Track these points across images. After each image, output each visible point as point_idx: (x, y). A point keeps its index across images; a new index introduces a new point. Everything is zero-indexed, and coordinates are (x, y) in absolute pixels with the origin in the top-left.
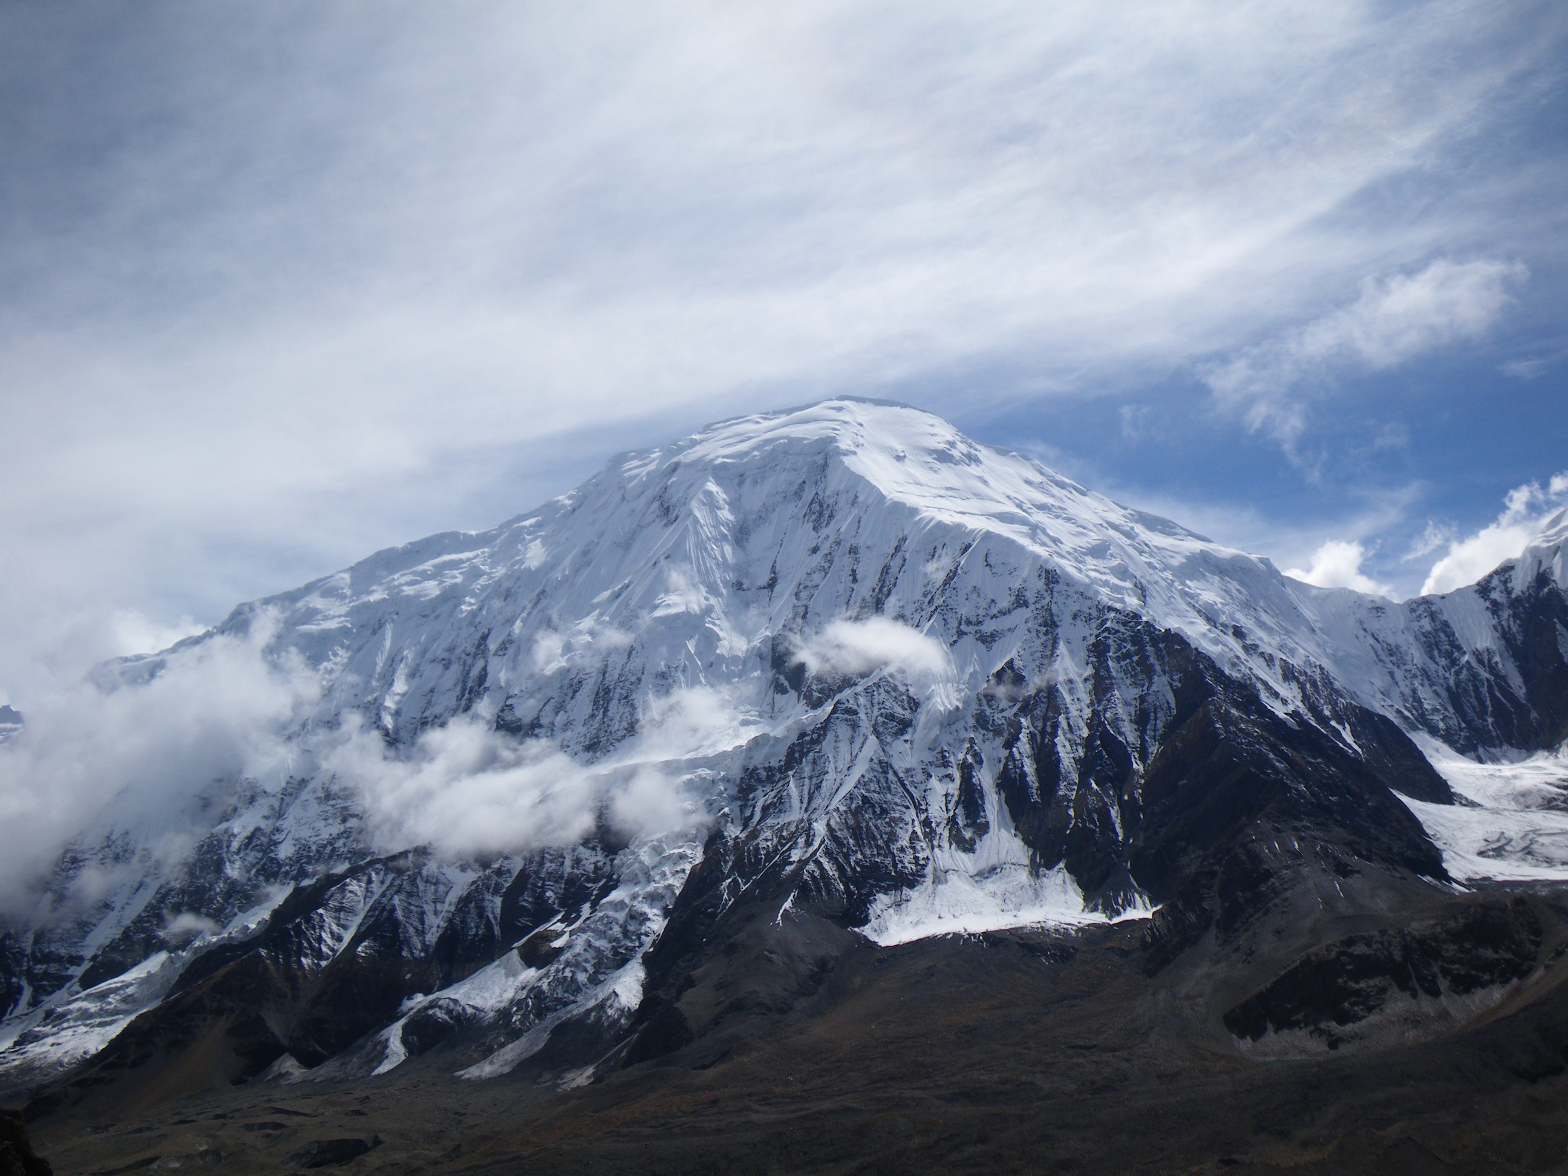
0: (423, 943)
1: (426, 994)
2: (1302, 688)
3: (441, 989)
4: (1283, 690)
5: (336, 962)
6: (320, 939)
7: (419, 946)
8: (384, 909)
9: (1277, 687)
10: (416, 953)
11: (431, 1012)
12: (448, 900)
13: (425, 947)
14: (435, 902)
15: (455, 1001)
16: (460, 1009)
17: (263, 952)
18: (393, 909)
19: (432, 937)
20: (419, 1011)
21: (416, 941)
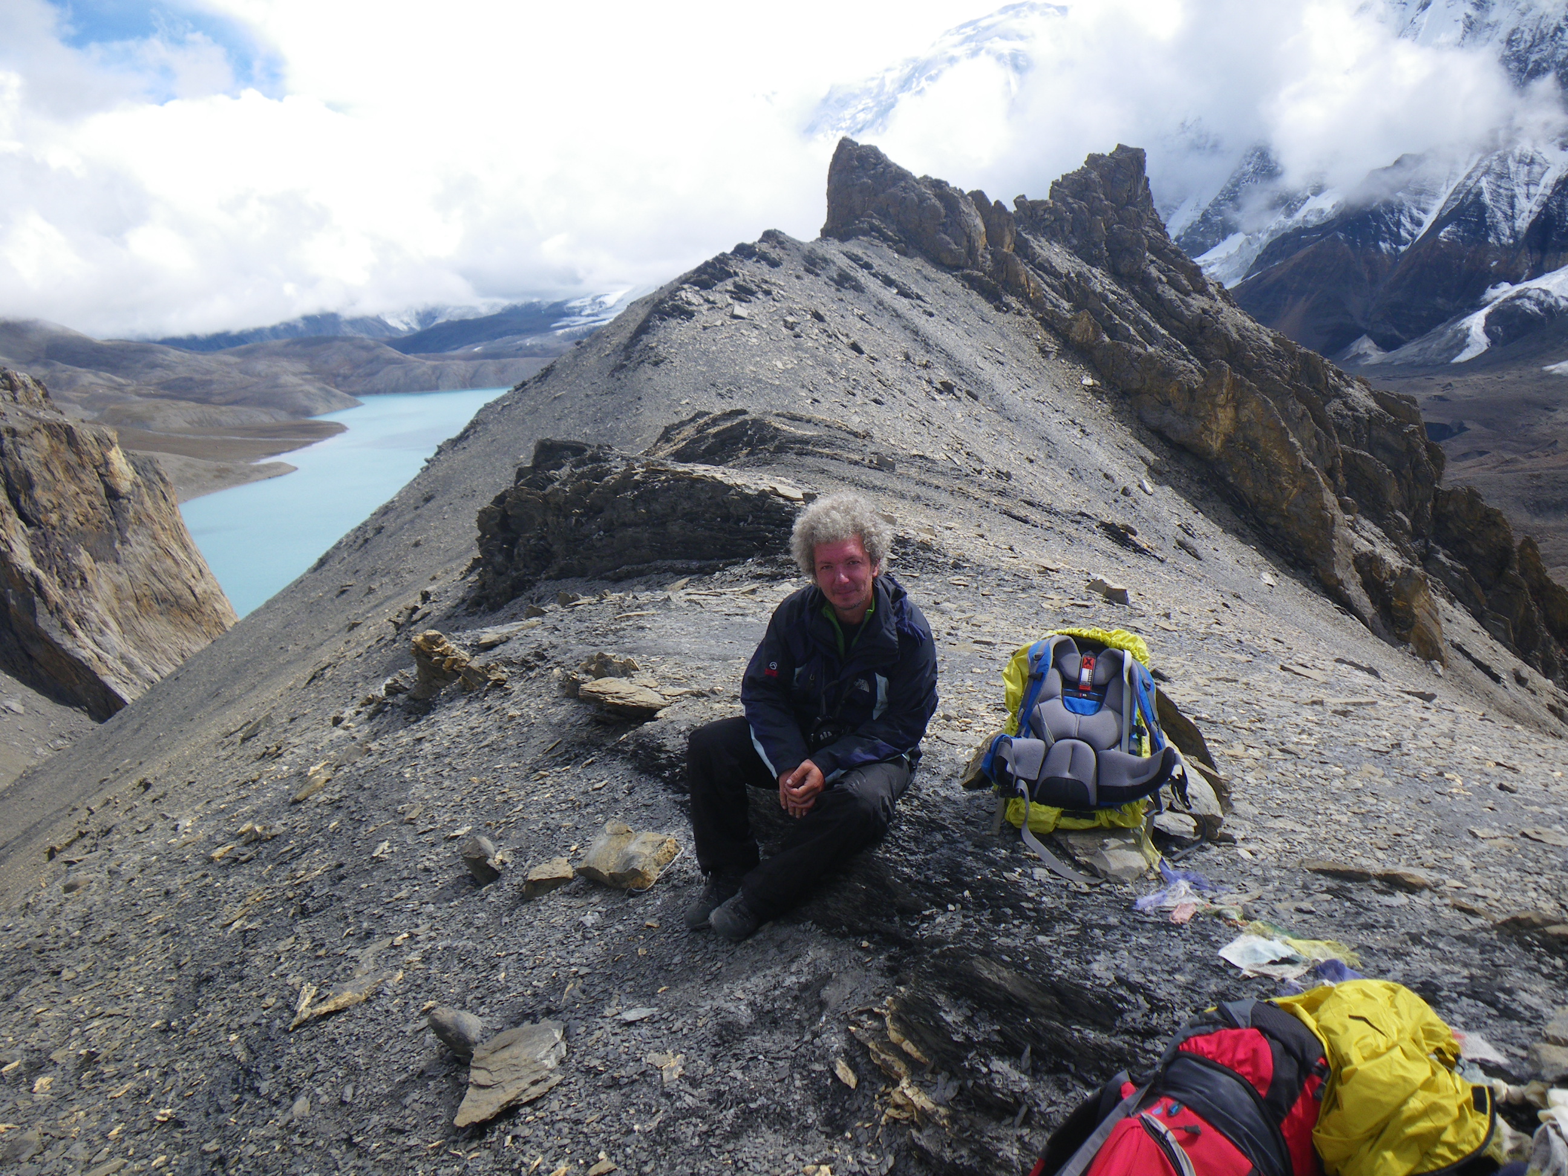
0: (1512, 229)
1: (1513, 283)
3: (1529, 279)
5: (1415, 247)
6: (1398, 224)
7: (1508, 232)
8: (1469, 192)
10: (1504, 240)
11: (1518, 302)
12: (1543, 182)
13: (1514, 234)
14: (1528, 185)
15: (1547, 293)
16: (1552, 301)
17: (1341, 236)
18: (1480, 194)
19: (1522, 223)
20: (1505, 301)
21: (1504, 227)
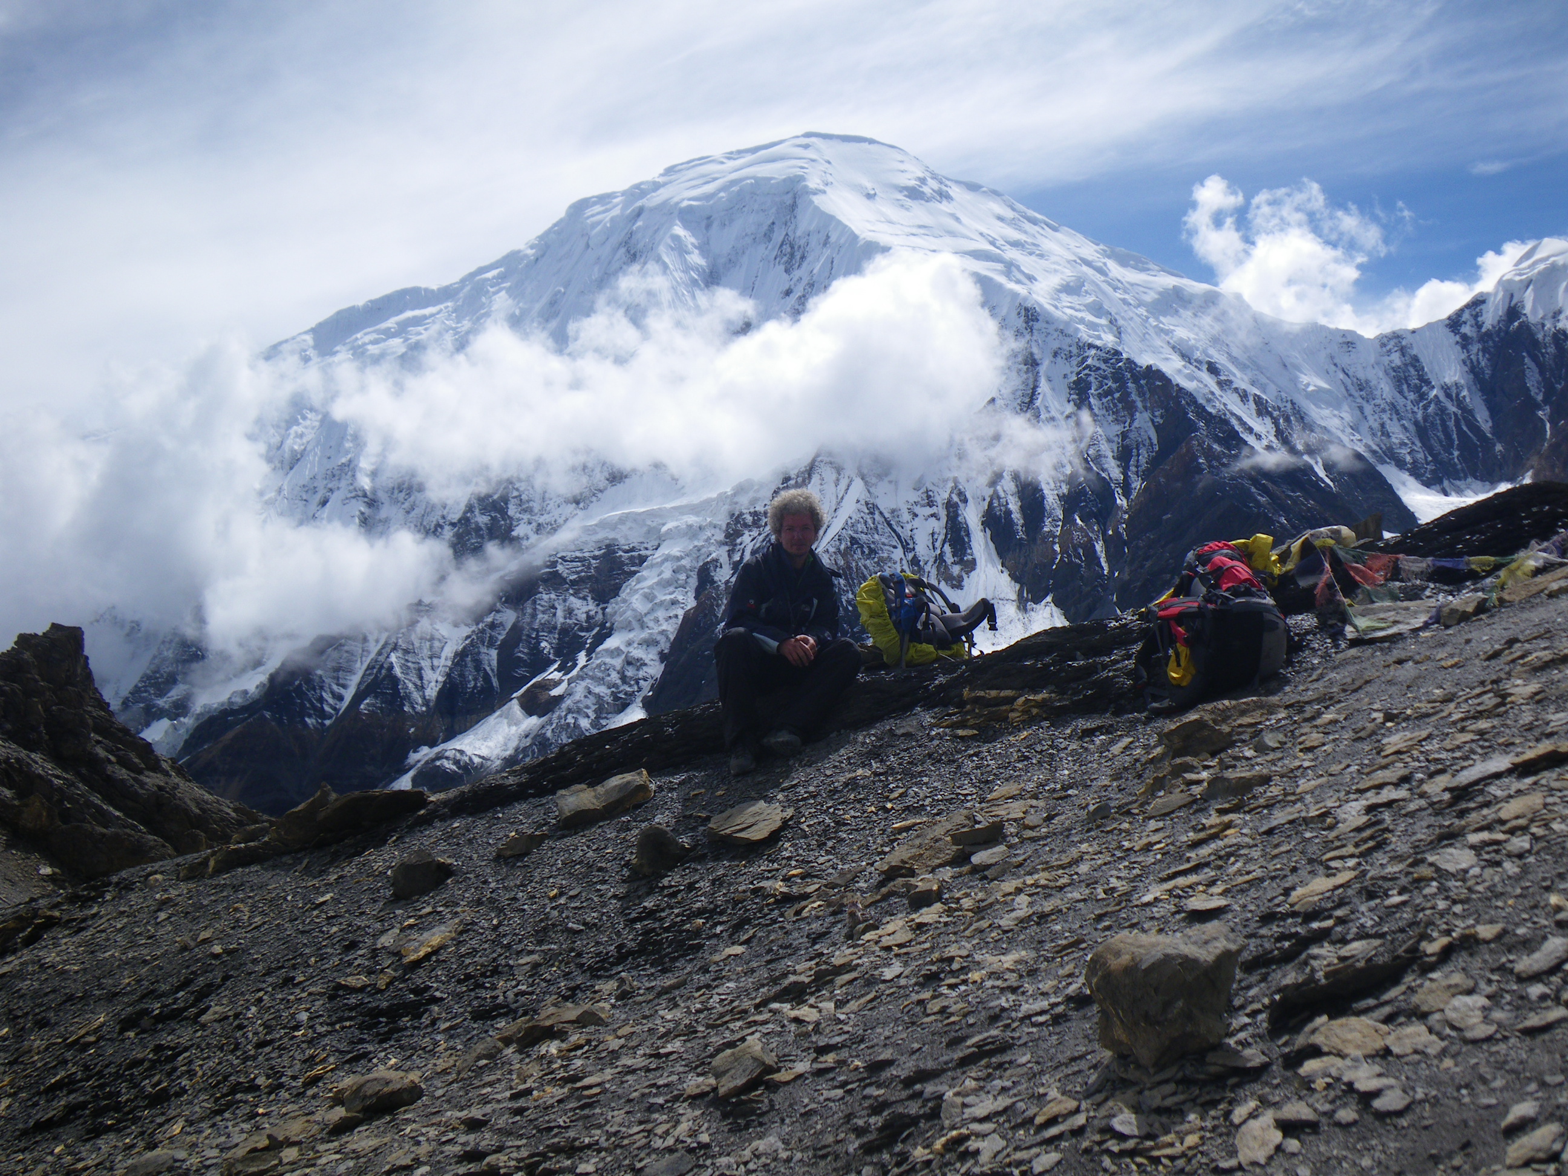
0: (424, 697)
1: (432, 746)
2: (1276, 422)
3: (444, 741)
4: (1257, 424)
5: (340, 720)
6: (321, 700)
7: (420, 701)
8: (382, 667)
9: (1251, 423)
10: (418, 708)
11: (438, 763)
12: (443, 655)
13: (426, 702)
14: (431, 658)
15: (462, 752)
16: (467, 759)
17: (268, 715)
18: (391, 667)
19: (432, 692)
20: (427, 763)
21: (416, 696)
